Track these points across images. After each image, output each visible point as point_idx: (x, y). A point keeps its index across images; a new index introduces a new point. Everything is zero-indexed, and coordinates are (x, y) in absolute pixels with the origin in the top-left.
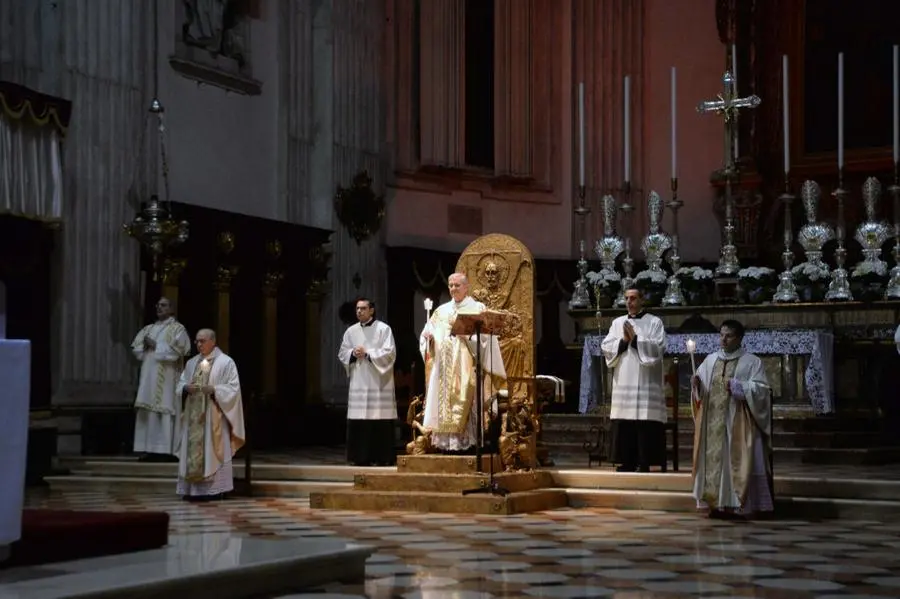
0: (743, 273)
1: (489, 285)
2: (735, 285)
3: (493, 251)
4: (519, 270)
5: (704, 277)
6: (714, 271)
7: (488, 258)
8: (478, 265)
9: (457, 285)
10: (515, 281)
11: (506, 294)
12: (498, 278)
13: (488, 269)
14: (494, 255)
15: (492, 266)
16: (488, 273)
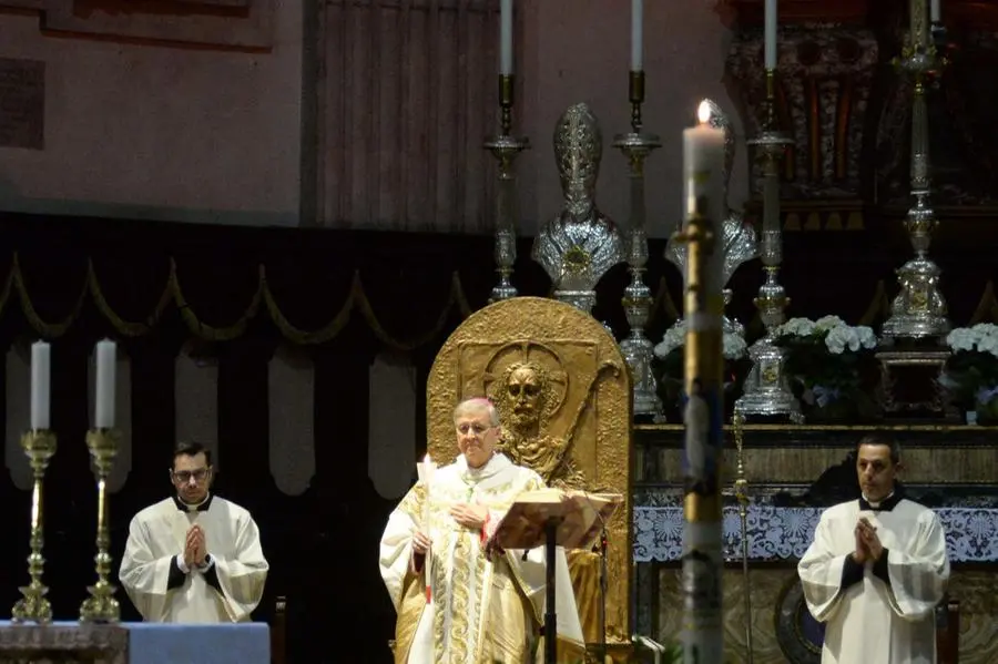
0: (960, 339)
1: (516, 419)
2: (933, 371)
3: (524, 338)
4: (594, 388)
5: (855, 348)
6: (877, 332)
7: (515, 353)
8: (489, 369)
9: (478, 428)
10: (583, 413)
11: (560, 441)
12: (540, 403)
13: (515, 381)
14: (532, 346)
15: (522, 372)
16: (515, 390)
